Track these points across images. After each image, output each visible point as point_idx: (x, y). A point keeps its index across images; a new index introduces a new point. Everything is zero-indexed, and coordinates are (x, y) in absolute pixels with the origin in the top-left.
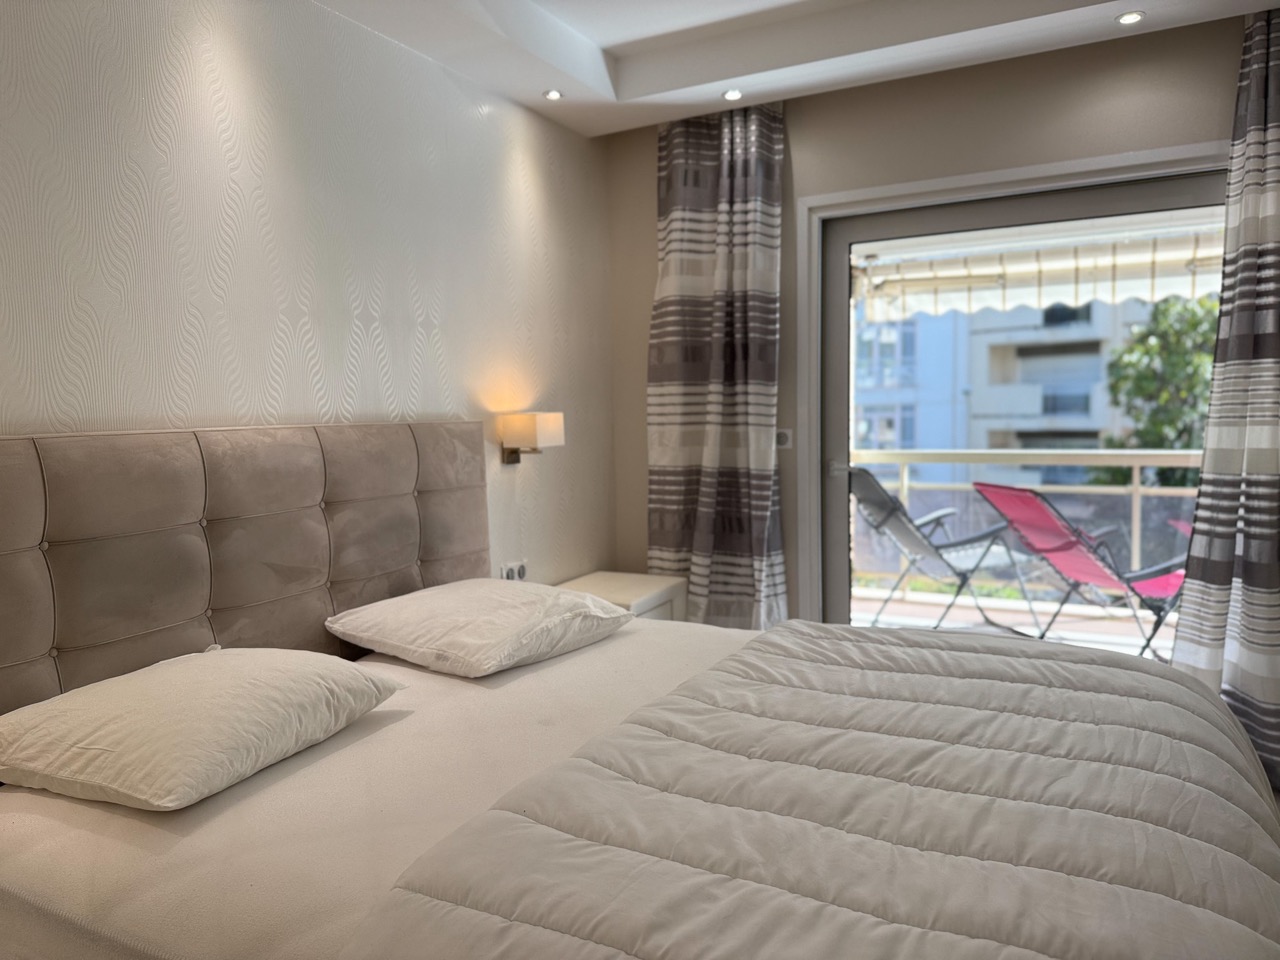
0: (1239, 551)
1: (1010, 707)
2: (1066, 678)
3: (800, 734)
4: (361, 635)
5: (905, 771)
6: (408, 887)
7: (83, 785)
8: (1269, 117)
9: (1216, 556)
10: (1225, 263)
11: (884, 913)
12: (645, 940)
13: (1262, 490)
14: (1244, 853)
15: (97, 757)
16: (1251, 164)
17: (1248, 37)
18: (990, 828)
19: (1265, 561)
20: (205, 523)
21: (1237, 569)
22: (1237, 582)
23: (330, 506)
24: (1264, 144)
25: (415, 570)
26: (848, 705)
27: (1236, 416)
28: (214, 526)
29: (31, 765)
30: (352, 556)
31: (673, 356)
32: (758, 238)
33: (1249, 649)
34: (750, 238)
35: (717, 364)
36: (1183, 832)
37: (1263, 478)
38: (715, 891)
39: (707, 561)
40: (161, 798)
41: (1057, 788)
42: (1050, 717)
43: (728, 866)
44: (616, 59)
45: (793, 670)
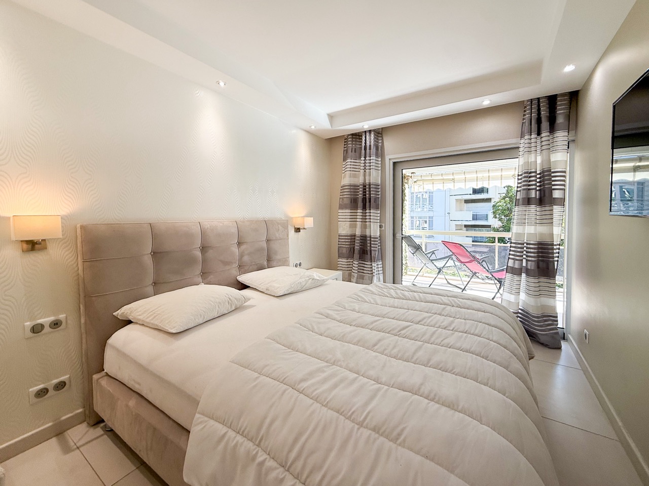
0: (524, 264)
1: (437, 313)
2: (459, 304)
3: (369, 319)
4: (246, 282)
5: (398, 333)
6: (233, 362)
7: (152, 324)
8: (532, 131)
9: (516, 266)
10: (518, 176)
11: (377, 381)
12: (298, 384)
13: (531, 246)
14: (506, 368)
15: (157, 316)
16: (527, 145)
17: (525, 107)
18: (420, 354)
19: (532, 268)
20: (201, 248)
21: (524, 270)
22: (524, 275)
23: (239, 244)
24: (531, 139)
25: (265, 263)
26: (386, 310)
27: (522, 223)
28: (204, 249)
29: (139, 317)
30: (246, 258)
31: (347, 201)
32: (374, 167)
33: (528, 296)
34: (371, 167)
35: (360, 204)
36: (486, 359)
37: (532, 242)
38: (325, 369)
39: (357, 263)
40: (172, 329)
41: (446, 341)
42: (450, 317)
43: (332, 361)
44: (331, 117)
45: (373, 299)
